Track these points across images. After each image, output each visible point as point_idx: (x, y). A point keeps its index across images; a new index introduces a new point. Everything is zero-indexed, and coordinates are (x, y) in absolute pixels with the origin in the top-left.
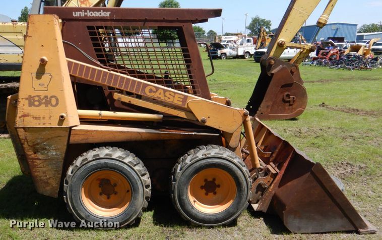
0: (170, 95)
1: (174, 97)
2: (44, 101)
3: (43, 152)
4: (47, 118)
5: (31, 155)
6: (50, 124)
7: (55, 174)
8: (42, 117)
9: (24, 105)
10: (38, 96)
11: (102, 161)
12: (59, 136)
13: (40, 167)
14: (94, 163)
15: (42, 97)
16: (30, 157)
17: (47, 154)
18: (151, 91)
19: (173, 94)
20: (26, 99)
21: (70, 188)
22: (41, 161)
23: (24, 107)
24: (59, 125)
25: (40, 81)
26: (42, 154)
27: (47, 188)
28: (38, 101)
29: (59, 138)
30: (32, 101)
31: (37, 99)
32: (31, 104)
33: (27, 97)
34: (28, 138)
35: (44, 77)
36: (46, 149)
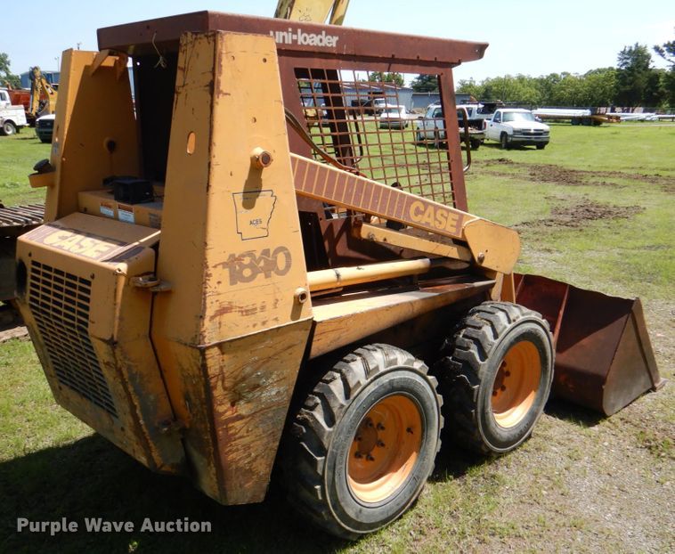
0: (442, 215)
1: (446, 218)
2: (262, 264)
3: (250, 395)
4: (269, 306)
5: (226, 411)
6: (276, 319)
7: (268, 443)
8: (258, 306)
9: (219, 283)
10: (250, 254)
11: (385, 380)
12: (289, 347)
13: (241, 437)
14: (372, 388)
15: (258, 255)
16: (223, 418)
17: (259, 399)
18: (418, 212)
19: (445, 214)
20: (225, 265)
21: (330, 461)
22: (244, 421)
23: (221, 288)
24: (293, 319)
25: (253, 214)
26: (249, 402)
27: (247, 485)
28: (251, 266)
29: (289, 351)
30: (237, 268)
31: (247, 261)
32: (235, 278)
33: (225, 259)
34: (225, 370)
35: (260, 201)
36: (258, 386)
